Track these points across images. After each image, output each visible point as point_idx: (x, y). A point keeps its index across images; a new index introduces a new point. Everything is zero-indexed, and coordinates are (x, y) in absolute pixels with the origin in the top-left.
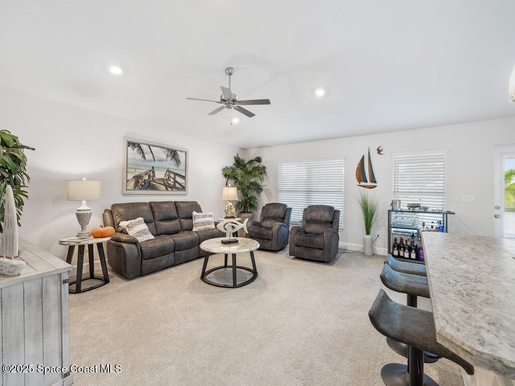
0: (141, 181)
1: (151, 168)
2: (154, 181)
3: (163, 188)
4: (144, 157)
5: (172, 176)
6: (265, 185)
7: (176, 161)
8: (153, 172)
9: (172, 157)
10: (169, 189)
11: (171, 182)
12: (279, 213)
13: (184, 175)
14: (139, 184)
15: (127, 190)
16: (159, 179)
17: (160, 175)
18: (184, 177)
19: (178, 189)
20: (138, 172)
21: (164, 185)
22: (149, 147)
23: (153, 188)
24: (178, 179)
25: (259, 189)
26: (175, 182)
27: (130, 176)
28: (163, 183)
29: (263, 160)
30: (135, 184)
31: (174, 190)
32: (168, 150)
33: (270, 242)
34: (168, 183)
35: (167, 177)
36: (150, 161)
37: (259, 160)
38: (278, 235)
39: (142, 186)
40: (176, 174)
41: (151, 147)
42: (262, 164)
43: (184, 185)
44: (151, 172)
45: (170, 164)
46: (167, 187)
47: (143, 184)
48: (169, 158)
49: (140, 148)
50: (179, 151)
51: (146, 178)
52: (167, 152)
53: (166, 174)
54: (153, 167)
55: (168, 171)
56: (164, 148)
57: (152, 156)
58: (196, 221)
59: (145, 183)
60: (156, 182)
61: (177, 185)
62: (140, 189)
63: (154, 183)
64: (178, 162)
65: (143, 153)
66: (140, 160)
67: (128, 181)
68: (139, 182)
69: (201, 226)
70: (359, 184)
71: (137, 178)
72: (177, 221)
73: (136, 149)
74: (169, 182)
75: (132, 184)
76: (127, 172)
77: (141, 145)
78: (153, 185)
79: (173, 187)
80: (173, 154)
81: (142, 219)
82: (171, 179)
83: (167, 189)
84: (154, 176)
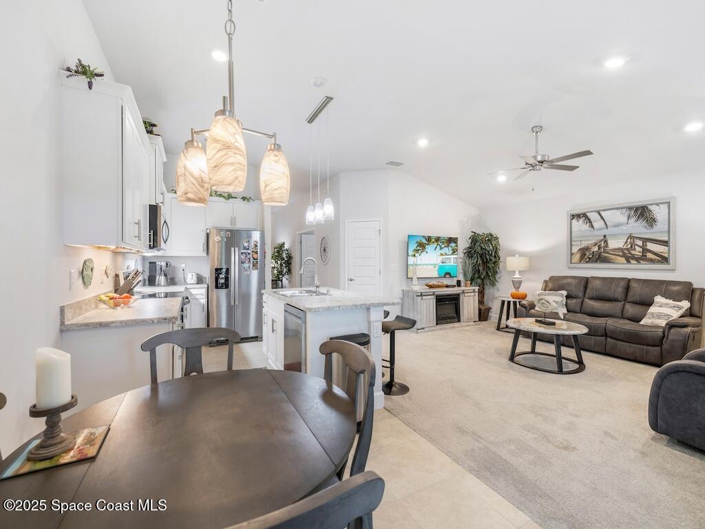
0: (588, 254)
1: (602, 238)
2: (607, 253)
3: (623, 260)
4: (592, 227)
5: (640, 243)
7: (647, 221)
8: (606, 242)
9: (639, 217)
10: (633, 262)
11: (638, 251)
14: (586, 257)
15: (571, 263)
16: (615, 250)
18: (664, 243)
19: (652, 261)
20: (584, 244)
21: (624, 256)
22: (599, 213)
23: (606, 260)
26: (645, 250)
27: (575, 250)
28: (621, 254)
30: (581, 257)
32: (630, 208)
34: (630, 253)
35: (629, 246)
36: (600, 229)
39: (590, 259)
40: (645, 240)
41: (601, 212)
43: (666, 255)
44: (603, 242)
45: (635, 227)
46: (629, 258)
47: (591, 256)
48: (632, 220)
49: (586, 217)
50: (651, 204)
51: (596, 249)
52: (628, 212)
53: (626, 242)
54: (605, 236)
55: (631, 237)
56: (622, 208)
57: (603, 222)
59: (593, 256)
60: (609, 254)
61: (649, 255)
62: (587, 262)
63: (607, 255)
64: (651, 221)
65: (590, 222)
66: (587, 230)
67: (572, 254)
68: (585, 255)
71: (583, 251)
73: (581, 221)
74: (633, 252)
75: (577, 257)
76: (571, 245)
77: (587, 214)
78: (605, 257)
79: (642, 258)
80: (642, 212)
81: (565, 293)
82: (636, 247)
83: (628, 262)
84: (607, 246)
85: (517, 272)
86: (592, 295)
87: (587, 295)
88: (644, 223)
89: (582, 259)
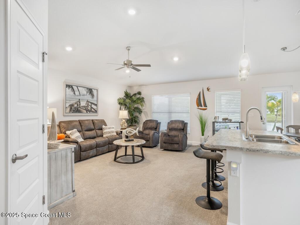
0: (73, 108)
1: (78, 100)
2: (80, 108)
3: (85, 111)
4: (75, 94)
5: (90, 104)
6: (144, 109)
8: (80, 102)
9: (90, 93)
10: (88, 112)
12: (154, 126)
13: (96, 103)
14: (72, 110)
15: (66, 113)
16: (83, 106)
17: (83, 104)
18: (96, 105)
19: (93, 112)
20: (72, 102)
22: (77, 88)
24: (93, 106)
25: (140, 112)
26: (92, 108)
27: (67, 105)
28: (85, 108)
29: (142, 93)
31: (91, 113)
32: (87, 88)
33: (149, 142)
35: (87, 105)
36: (78, 96)
37: (139, 93)
38: (153, 137)
39: (74, 111)
40: (92, 103)
41: (78, 87)
42: (142, 96)
43: (96, 110)
45: (89, 97)
46: (87, 111)
47: (74, 109)
48: (88, 94)
49: (73, 88)
50: (93, 89)
51: (76, 106)
52: (87, 90)
54: (79, 99)
55: (88, 101)
56: (85, 88)
57: (79, 92)
58: (104, 131)
59: (75, 109)
60: (81, 108)
61: (93, 110)
62: (73, 112)
63: (80, 109)
64: (93, 96)
65: (74, 91)
66: (72, 95)
67: (66, 108)
68: (72, 108)
69: (108, 134)
70: (198, 108)
71: (71, 106)
72: (94, 131)
73: (70, 89)
74: (88, 108)
75: (68, 109)
77: (73, 86)
78: (80, 110)
79: (90, 111)
80: (90, 91)
82: (89, 106)
83: (87, 112)
84: (80, 105)
87: (83, 129)
88: (91, 96)
89: (70, 110)
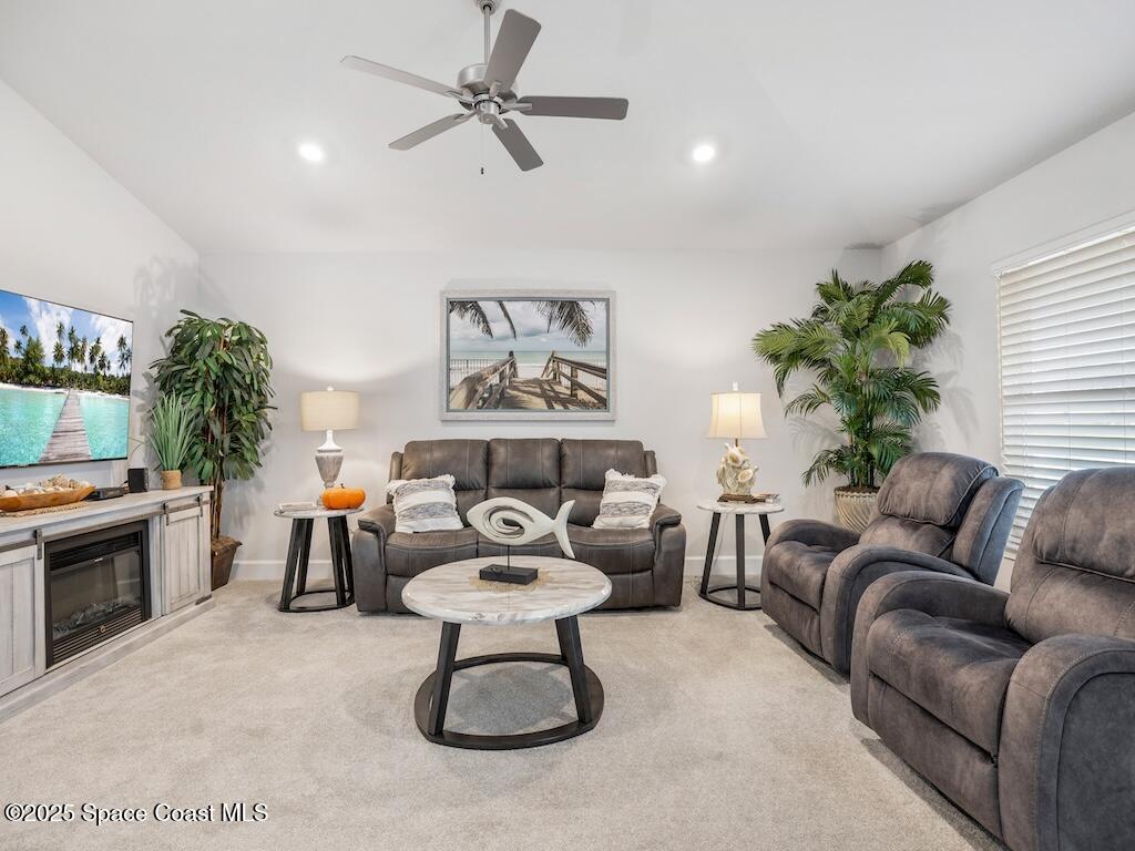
0: (480, 389)
1: (506, 357)
2: (516, 388)
3: (540, 403)
4: (488, 331)
5: (566, 370)
7: (578, 330)
8: (513, 365)
9: (565, 321)
10: (557, 407)
11: (563, 387)
12: (932, 502)
13: (602, 365)
14: (477, 396)
15: (448, 410)
16: (528, 382)
17: (529, 370)
18: (602, 372)
19: (584, 405)
20: (474, 368)
21: (543, 395)
22: (502, 306)
23: (513, 404)
24: (584, 378)
26: (576, 385)
27: (456, 379)
28: (538, 390)
30: (467, 396)
31: (571, 407)
32: (553, 302)
34: (554, 391)
35: (551, 376)
37: (918, 274)
39: (484, 400)
40: (576, 366)
41: (505, 303)
43: (604, 395)
44: (508, 366)
46: (552, 400)
47: (486, 395)
48: (557, 324)
49: (478, 310)
50: (584, 300)
51: (494, 380)
52: (548, 309)
53: (547, 368)
54: (511, 354)
55: (554, 358)
56: (540, 300)
57: (508, 324)
59: (491, 394)
60: (519, 390)
61: (582, 395)
62: (478, 408)
63: (515, 393)
64: (583, 331)
65: (485, 321)
67: (450, 390)
68: (476, 391)
71: (473, 382)
72: (553, 493)
73: (468, 315)
74: (557, 388)
75: (459, 397)
76: (449, 370)
77: (480, 303)
78: (513, 397)
79: (569, 401)
80: (569, 311)
81: (450, 479)
82: (563, 379)
83: (551, 407)
84: (514, 375)
85: (330, 435)
86: (503, 480)
87: (494, 481)
88: (573, 334)
89: (470, 399)
